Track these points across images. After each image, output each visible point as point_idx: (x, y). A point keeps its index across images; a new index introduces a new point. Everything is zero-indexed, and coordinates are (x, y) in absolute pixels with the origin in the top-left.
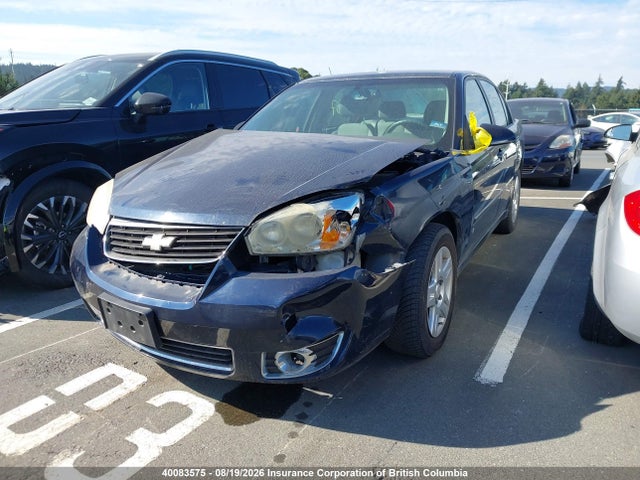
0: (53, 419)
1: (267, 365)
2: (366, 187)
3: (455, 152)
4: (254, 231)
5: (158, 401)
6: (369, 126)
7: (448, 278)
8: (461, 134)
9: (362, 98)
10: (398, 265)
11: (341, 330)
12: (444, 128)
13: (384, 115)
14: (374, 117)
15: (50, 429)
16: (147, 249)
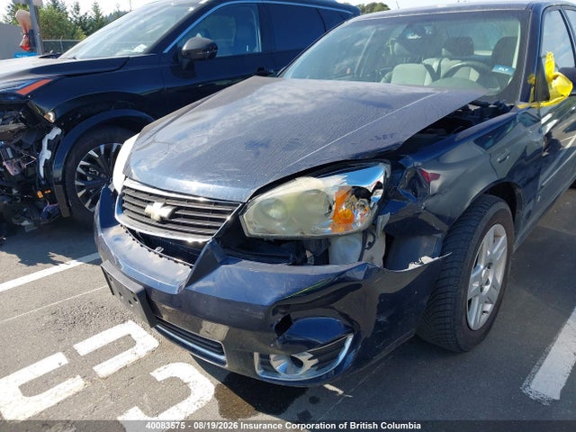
0: (60, 382)
1: (262, 363)
2: (393, 156)
3: (522, 106)
4: (251, 210)
5: (161, 374)
6: (429, 68)
7: (500, 259)
8: (532, 80)
9: (416, 37)
10: (426, 260)
11: (349, 333)
12: (511, 73)
13: (450, 54)
14: (438, 55)
15: (53, 395)
16: (148, 216)
